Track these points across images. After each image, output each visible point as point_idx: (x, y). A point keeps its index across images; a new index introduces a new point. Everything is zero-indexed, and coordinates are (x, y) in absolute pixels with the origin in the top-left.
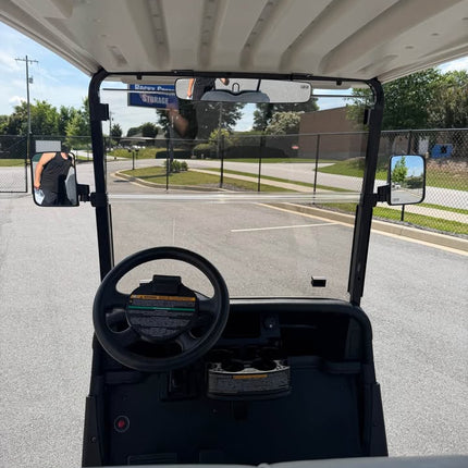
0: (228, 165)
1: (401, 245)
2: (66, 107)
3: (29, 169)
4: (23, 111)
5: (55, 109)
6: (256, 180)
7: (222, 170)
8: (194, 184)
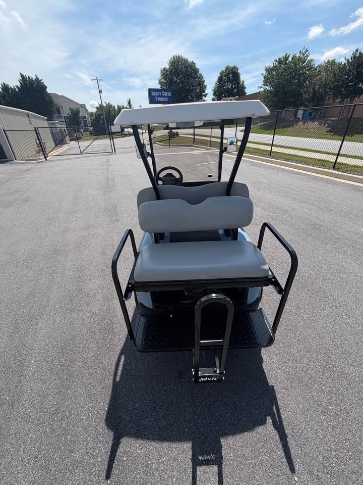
0: (197, 131)
1: (264, 166)
2: (120, 105)
3: (112, 141)
4: (100, 109)
5: (114, 107)
6: (209, 139)
7: (194, 135)
8: (182, 143)
